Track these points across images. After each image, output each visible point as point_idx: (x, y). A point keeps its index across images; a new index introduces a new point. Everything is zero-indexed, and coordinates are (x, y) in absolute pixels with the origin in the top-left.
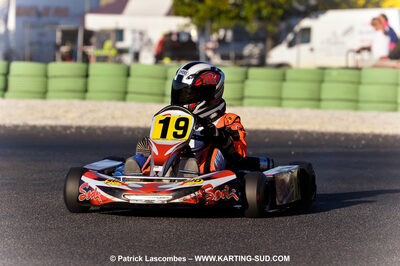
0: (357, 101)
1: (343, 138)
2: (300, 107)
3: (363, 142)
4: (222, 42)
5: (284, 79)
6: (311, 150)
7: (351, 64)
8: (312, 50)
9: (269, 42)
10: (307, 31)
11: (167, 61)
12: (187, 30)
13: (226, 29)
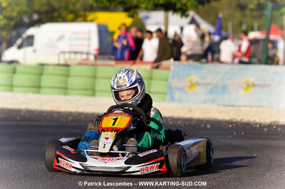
0: (66, 89)
1: (56, 115)
2: (26, 92)
3: (70, 118)
5: (14, 72)
6: (34, 124)
7: (62, 62)
8: (34, 51)
9: (4, 45)
10: (31, 38)
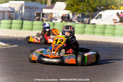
0: (114, 34)
1: (110, 44)
2: (99, 35)
4: (78, 17)
5: (95, 27)
6: (102, 46)
7: (113, 24)
8: (102, 20)
9: (91, 18)
10: (101, 15)
11: (64, 22)
12: (69, 14)
13: (80, 14)
